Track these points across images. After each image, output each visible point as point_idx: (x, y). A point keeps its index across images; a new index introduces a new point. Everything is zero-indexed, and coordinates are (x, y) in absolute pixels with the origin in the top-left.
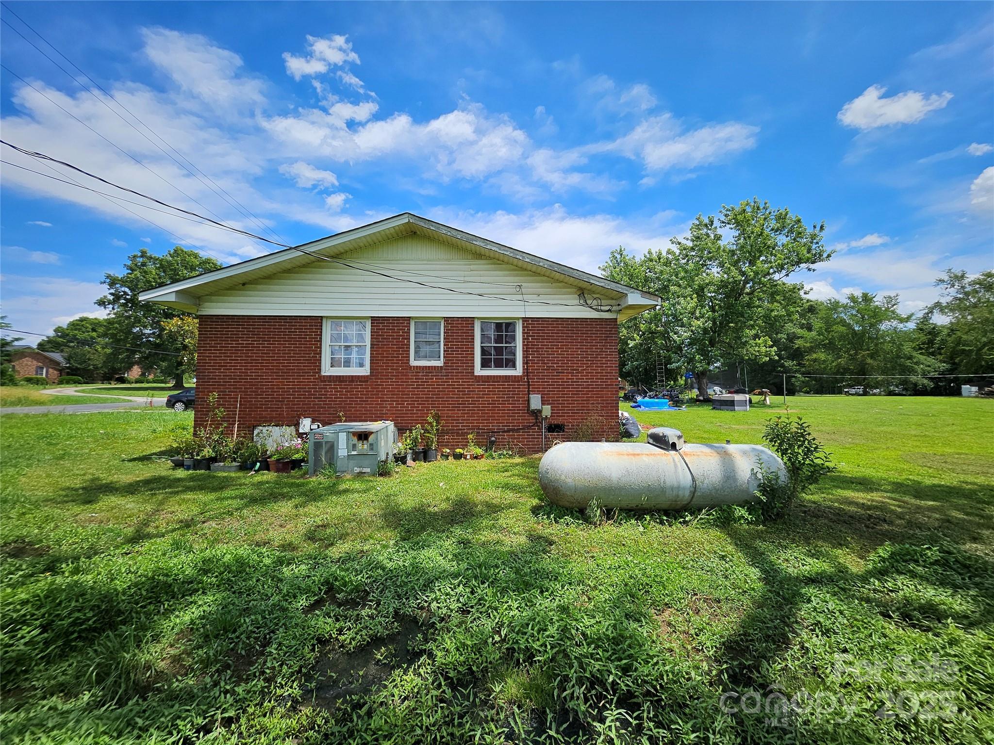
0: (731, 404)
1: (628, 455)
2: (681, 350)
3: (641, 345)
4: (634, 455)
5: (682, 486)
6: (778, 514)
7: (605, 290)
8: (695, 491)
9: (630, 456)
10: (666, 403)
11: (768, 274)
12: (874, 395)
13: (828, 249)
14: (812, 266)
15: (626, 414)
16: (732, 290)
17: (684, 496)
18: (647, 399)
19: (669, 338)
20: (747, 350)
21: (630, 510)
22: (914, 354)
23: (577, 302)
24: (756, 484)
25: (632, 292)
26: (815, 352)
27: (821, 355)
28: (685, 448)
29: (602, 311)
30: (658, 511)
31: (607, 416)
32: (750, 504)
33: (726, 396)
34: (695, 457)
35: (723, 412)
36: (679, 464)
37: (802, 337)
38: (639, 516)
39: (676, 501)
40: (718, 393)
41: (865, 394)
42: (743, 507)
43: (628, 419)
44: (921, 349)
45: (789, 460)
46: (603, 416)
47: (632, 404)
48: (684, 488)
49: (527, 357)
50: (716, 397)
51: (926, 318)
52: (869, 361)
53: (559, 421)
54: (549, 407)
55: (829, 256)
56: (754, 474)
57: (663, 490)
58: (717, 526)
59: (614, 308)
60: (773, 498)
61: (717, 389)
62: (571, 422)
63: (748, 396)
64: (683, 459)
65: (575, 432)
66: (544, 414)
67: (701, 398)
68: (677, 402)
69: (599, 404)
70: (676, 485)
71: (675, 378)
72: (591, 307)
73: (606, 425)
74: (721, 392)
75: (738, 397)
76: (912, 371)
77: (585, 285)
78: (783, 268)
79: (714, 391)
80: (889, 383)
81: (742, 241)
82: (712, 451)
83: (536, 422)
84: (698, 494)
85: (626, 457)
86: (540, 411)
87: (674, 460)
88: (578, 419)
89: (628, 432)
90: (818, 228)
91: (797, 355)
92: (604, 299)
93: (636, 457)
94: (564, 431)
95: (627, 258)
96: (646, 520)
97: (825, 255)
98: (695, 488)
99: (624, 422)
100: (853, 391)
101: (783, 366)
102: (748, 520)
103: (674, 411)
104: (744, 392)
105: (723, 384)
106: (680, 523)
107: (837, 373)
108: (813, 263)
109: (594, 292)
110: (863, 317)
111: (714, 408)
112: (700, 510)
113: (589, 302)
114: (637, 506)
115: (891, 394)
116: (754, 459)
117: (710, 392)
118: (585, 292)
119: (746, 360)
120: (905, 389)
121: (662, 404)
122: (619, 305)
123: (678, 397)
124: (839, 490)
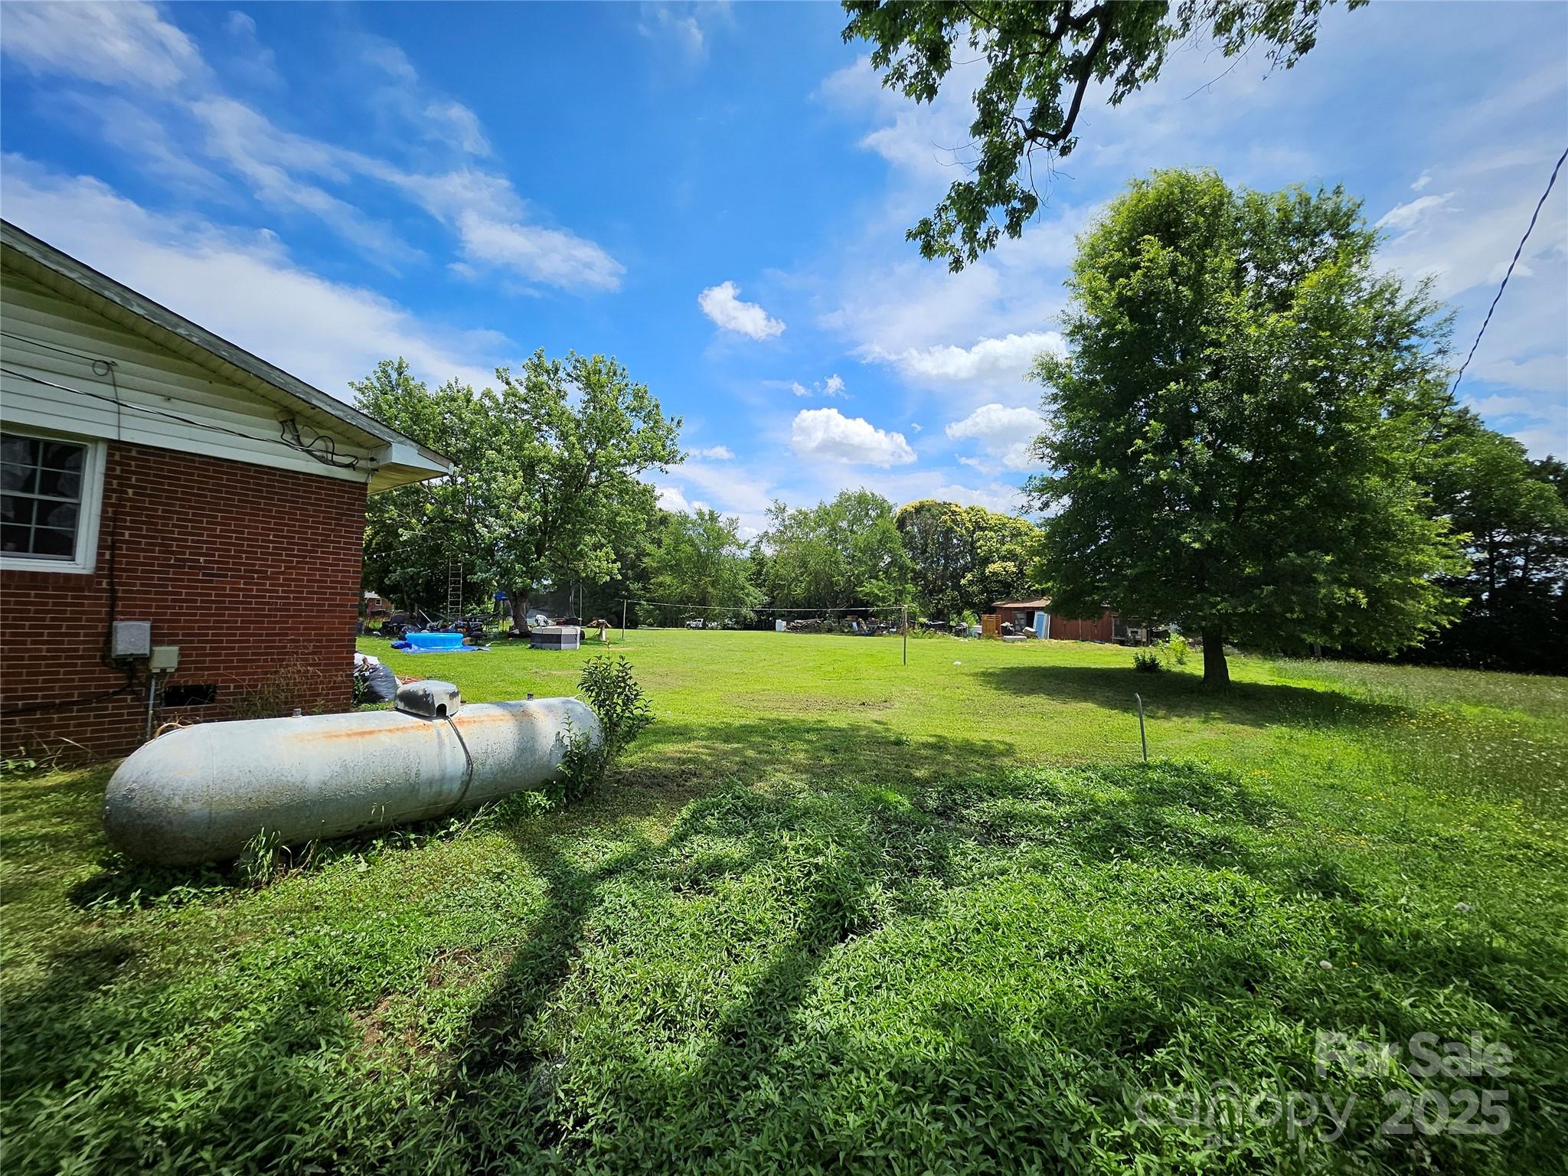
0: (555, 640)
1: (349, 735)
2: (492, 556)
3: (424, 538)
4: (362, 734)
5: (448, 776)
6: (585, 792)
7: (346, 426)
8: (470, 779)
9: (354, 738)
10: (456, 640)
11: (619, 465)
12: (712, 628)
13: (683, 451)
14: (664, 466)
15: (373, 660)
16: (573, 477)
17: (451, 790)
18: (426, 633)
19: (474, 532)
20: (585, 564)
21: (345, 838)
22: (747, 585)
23: (276, 435)
24: (560, 753)
25: (400, 442)
26: (661, 574)
27: (667, 579)
28: (460, 712)
29: (334, 464)
30: (403, 826)
31: (326, 665)
32: (548, 786)
33: (552, 628)
34: (476, 725)
35: (544, 652)
36: (447, 741)
37: (650, 555)
38: (363, 844)
39: (436, 803)
40: (542, 624)
41: (704, 627)
42: (539, 790)
43: (375, 669)
44: (751, 579)
45: (606, 714)
46: (319, 665)
47: (395, 642)
48: (452, 779)
49: (113, 534)
50: (535, 630)
51: (757, 548)
52: (710, 589)
53: (203, 678)
54: (175, 649)
55: (682, 459)
56: (559, 739)
57: (413, 789)
58: (500, 828)
59: (362, 463)
60: (581, 771)
61: (541, 618)
62: (233, 681)
63: (579, 629)
64: (456, 730)
65: (244, 700)
66: (156, 666)
67: (517, 632)
68: (476, 638)
69: (311, 641)
70: (437, 774)
71: (479, 599)
72: (309, 452)
73: (322, 683)
74: (546, 622)
75: (567, 630)
76: (742, 602)
77: (299, 406)
78: (634, 462)
79: (537, 620)
80: (725, 616)
81: (590, 411)
82: (505, 712)
83: (130, 685)
84: (475, 783)
85: (345, 739)
86: (145, 660)
87: (439, 734)
88: (253, 674)
89: (375, 693)
90: (675, 422)
91: (643, 576)
92: (342, 443)
93: (367, 737)
94: (212, 700)
95: (412, 382)
96: (374, 849)
97: (678, 458)
98: (470, 773)
99: (367, 674)
100: (693, 624)
101: (627, 589)
102: (545, 808)
103: (470, 652)
104: (575, 623)
105: (551, 612)
106: (440, 838)
107: (681, 601)
108: (667, 463)
109: (320, 425)
110: (708, 539)
111: (533, 647)
112: (475, 809)
113: (306, 441)
114: (360, 827)
115: (725, 627)
116: (562, 717)
117: (530, 621)
118: (298, 418)
119: (583, 578)
120: (737, 623)
121: (451, 641)
122: (372, 459)
123: (481, 630)
124: (660, 746)
